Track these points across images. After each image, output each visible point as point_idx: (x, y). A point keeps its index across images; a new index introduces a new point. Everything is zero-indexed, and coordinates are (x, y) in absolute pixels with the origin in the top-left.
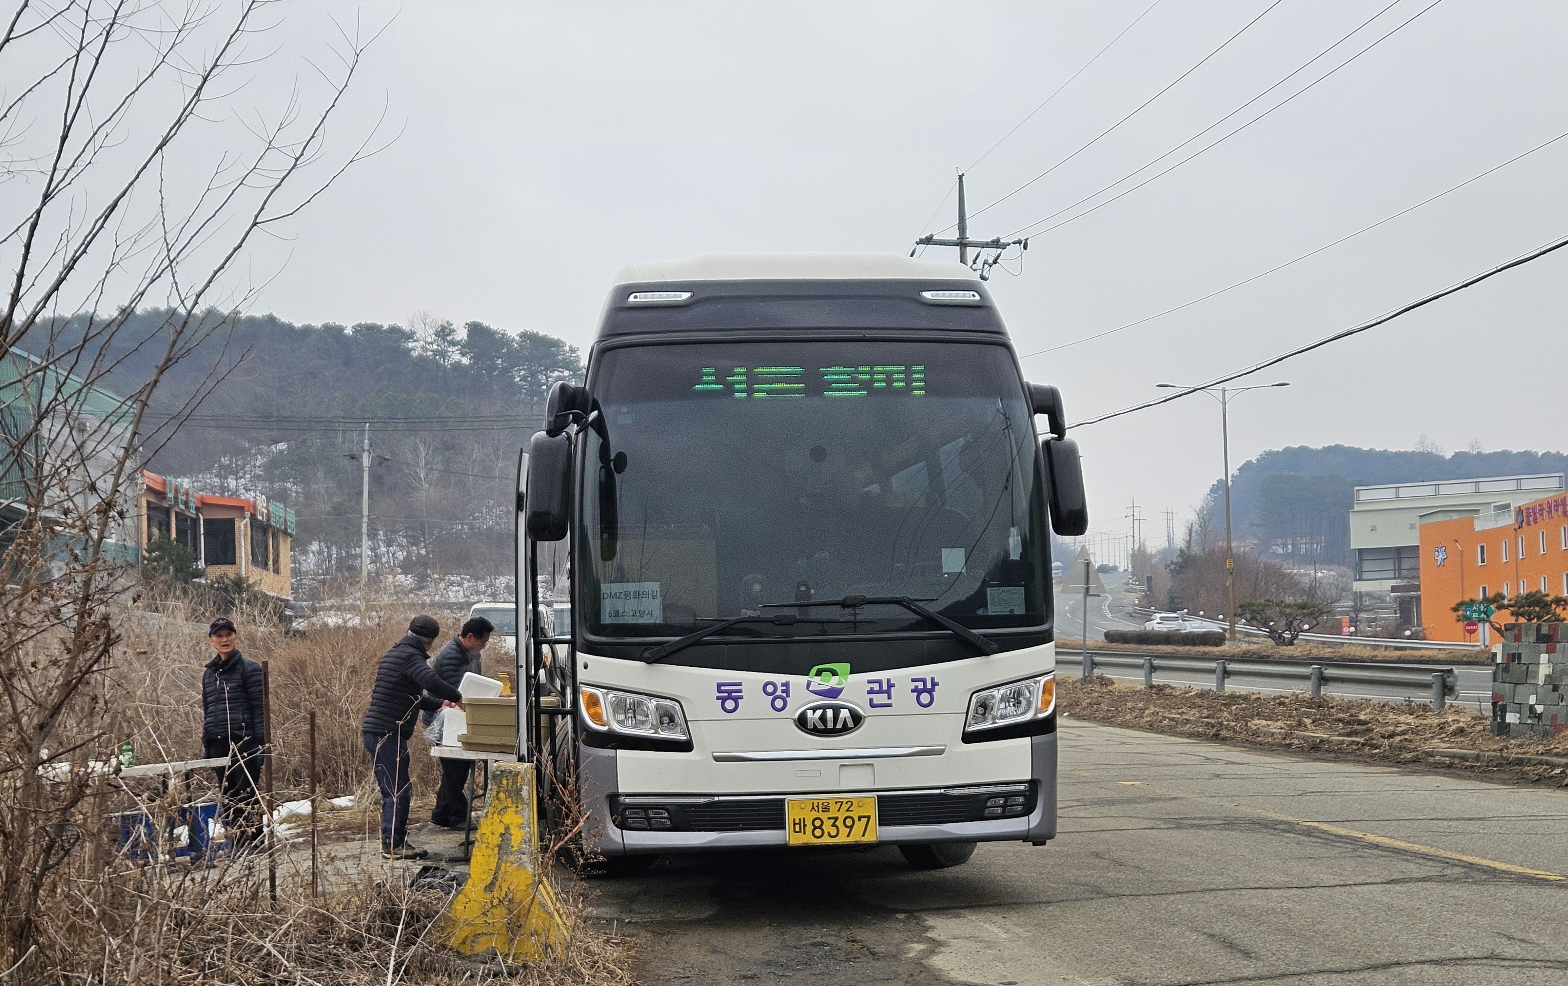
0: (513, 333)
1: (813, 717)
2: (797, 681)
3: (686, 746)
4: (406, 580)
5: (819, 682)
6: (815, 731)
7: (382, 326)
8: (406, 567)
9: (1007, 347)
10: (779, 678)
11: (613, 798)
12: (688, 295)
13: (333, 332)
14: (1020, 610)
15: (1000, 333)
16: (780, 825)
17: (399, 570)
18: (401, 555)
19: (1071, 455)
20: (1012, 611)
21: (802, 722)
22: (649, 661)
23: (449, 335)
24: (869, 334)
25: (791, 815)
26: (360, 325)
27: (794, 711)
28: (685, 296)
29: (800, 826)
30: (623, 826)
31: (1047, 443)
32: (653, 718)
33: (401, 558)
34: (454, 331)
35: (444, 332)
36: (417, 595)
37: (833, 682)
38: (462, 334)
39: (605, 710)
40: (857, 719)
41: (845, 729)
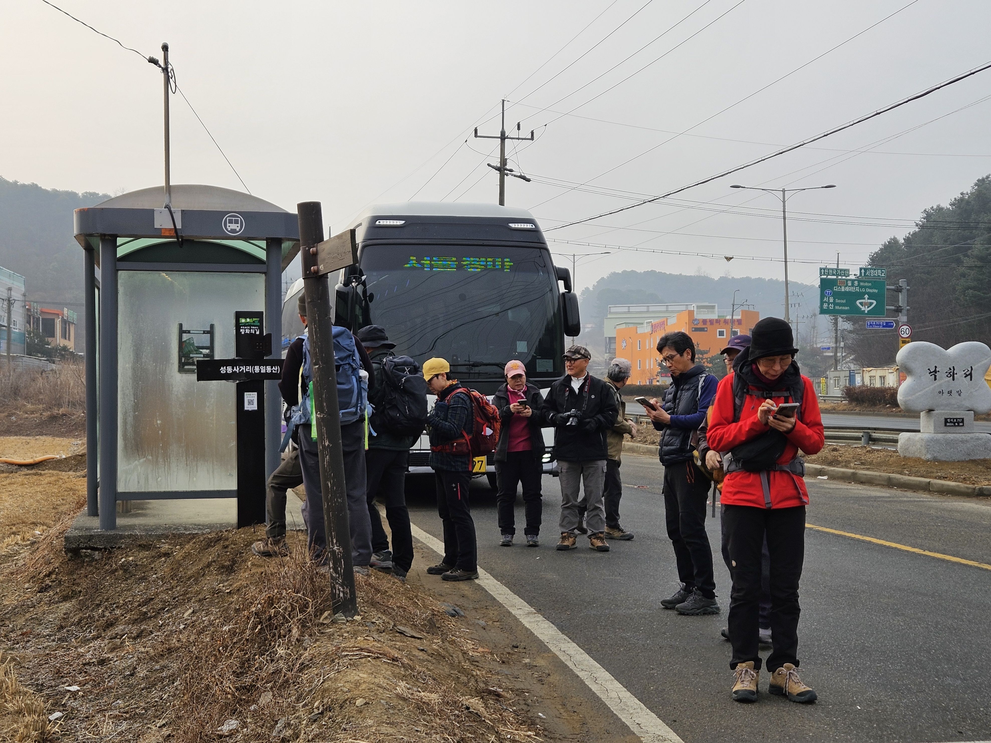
9: (547, 250)
12: (403, 222)
14: (551, 370)
15: (544, 243)
19: (574, 299)
20: (547, 370)
24: (486, 243)
28: (402, 222)
31: (563, 294)
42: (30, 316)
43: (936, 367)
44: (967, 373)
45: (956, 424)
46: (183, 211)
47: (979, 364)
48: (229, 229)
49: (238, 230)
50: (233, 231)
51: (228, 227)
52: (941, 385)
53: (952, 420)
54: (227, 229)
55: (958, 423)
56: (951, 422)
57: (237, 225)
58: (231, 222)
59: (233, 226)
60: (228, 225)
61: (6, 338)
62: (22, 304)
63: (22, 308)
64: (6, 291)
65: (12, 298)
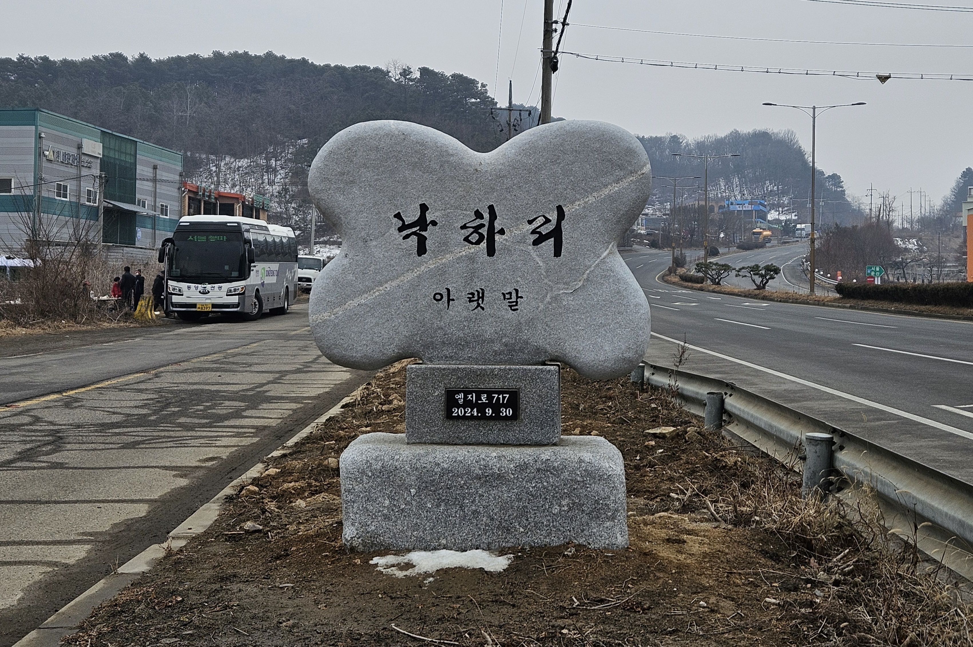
0: (448, 74)
1: (202, 291)
2: (199, 286)
3: (182, 295)
5: (203, 286)
6: (202, 293)
7: (369, 68)
10: (197, 285)
11: (172, 303)
16: (196, 308)
21: (200, 292)
22: (178, 282)
23: (408, 75)
25: (198, 306)
27: (198, 290)
28: (188, 224)
29: (199, 308)
30: (173, 307)
32: (178, 290)
34: (412, 72)
35: (406, 73)
37: (205, 286)
38: (416, 75)
39: (171, 289)
40: (209, 292)
41: (207, 293)
42: (200, 201)
43: (424, 208)
44: (544, 231)
45: (489, 412)
47: (591, 199)
52: (442, 272)
53: (472, 397)
55: (496, 408)
56: (467, 404)
61: (150, 226)
62: (177, 185)
63: (176, 190)
64: (151, 170)
65: (158, 177)
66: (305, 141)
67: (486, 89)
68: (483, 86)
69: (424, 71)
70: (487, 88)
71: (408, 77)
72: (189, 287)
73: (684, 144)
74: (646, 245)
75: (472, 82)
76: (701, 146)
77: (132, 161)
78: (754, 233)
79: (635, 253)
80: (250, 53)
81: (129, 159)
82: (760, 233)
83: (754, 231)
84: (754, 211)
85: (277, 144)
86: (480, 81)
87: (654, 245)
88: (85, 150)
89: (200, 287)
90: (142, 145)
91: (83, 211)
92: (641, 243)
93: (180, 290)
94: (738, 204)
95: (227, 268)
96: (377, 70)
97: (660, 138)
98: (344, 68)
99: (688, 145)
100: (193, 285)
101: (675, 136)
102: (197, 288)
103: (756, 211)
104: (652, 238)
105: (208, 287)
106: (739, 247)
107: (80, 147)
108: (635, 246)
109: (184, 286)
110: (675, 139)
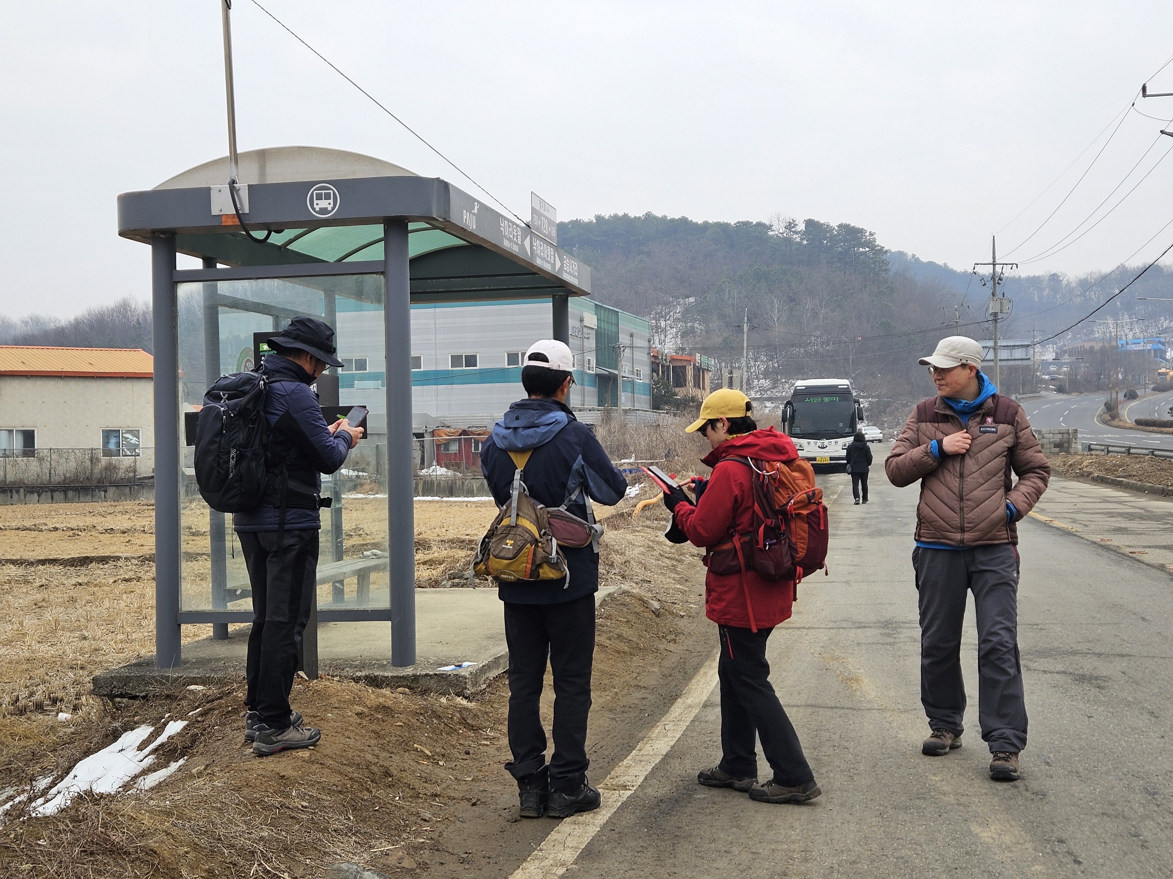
0: (834, 224)
4: (766, 383)
5: (822, 441)
6: (820, 448)
7: (752, 223)
8: (766, 375)
13: (723, 227)
16: (815, 460)
17: (762, 376)
18: (762, 368)
22: (799, 438)
23: (793, 228)
25: (817, 459)
26: (739, 222)
29: (818, 461)
33: (763, 369)
34: (797, 225)
35: (790, 226)
36: (772, 392)
38: (801, 227)
40: (826, 447)
42: (658, 364)
46: (250, 187)
48: (317, 209)
49: (330, 209)
50: (324, 211)
51: (315, 206)
54: (314, 209)
57: (329, 201)
58: (319, 197)
59: (323, 204)
60: (315, 202)
61: (630, 390)
62: (647, 351)
63: (646, 356)
64: (629, 338)
65: (634, 345)
66: (692, 299)
67: (874, 238)
68: (871, 234)
69: (810, 223)
70: (875, 236)
71: (793, 229)
72: (809, 443)
73: (1065, 282)
74: (1052, 390)
75: (861, 231)
76: (1085, 285)
77: (616, 330)
78: (1159, 374)
79: (1044, 399)
80: (630, 215)
81: (614, 329)
82: (1167, 374)
83: (1159, 371)
84: (1152, 351)
85: (666, 304)
86: (868, 229)
87: (1060, 390)
88: (586, 323)
89: (819, 442)
90: (624, 315)
91: (586, 378)
92: (1047, 389)
93: (800, 446)
94: (1134, 344)
95: (841, 425)
96: (759, 224)
97: (1039, 277)
98: (727, 225)
99: (1068, 284)
100: (812, 441)
101: (1054, 275)
102: (816, 444)
103: (1154, 350)
104: (1058, 383)
105: (826, 442)
106: (1154, 389)
107: (582, 321)
108: (1043, 393)
109: (804, 442)
110: (1054, 278)
